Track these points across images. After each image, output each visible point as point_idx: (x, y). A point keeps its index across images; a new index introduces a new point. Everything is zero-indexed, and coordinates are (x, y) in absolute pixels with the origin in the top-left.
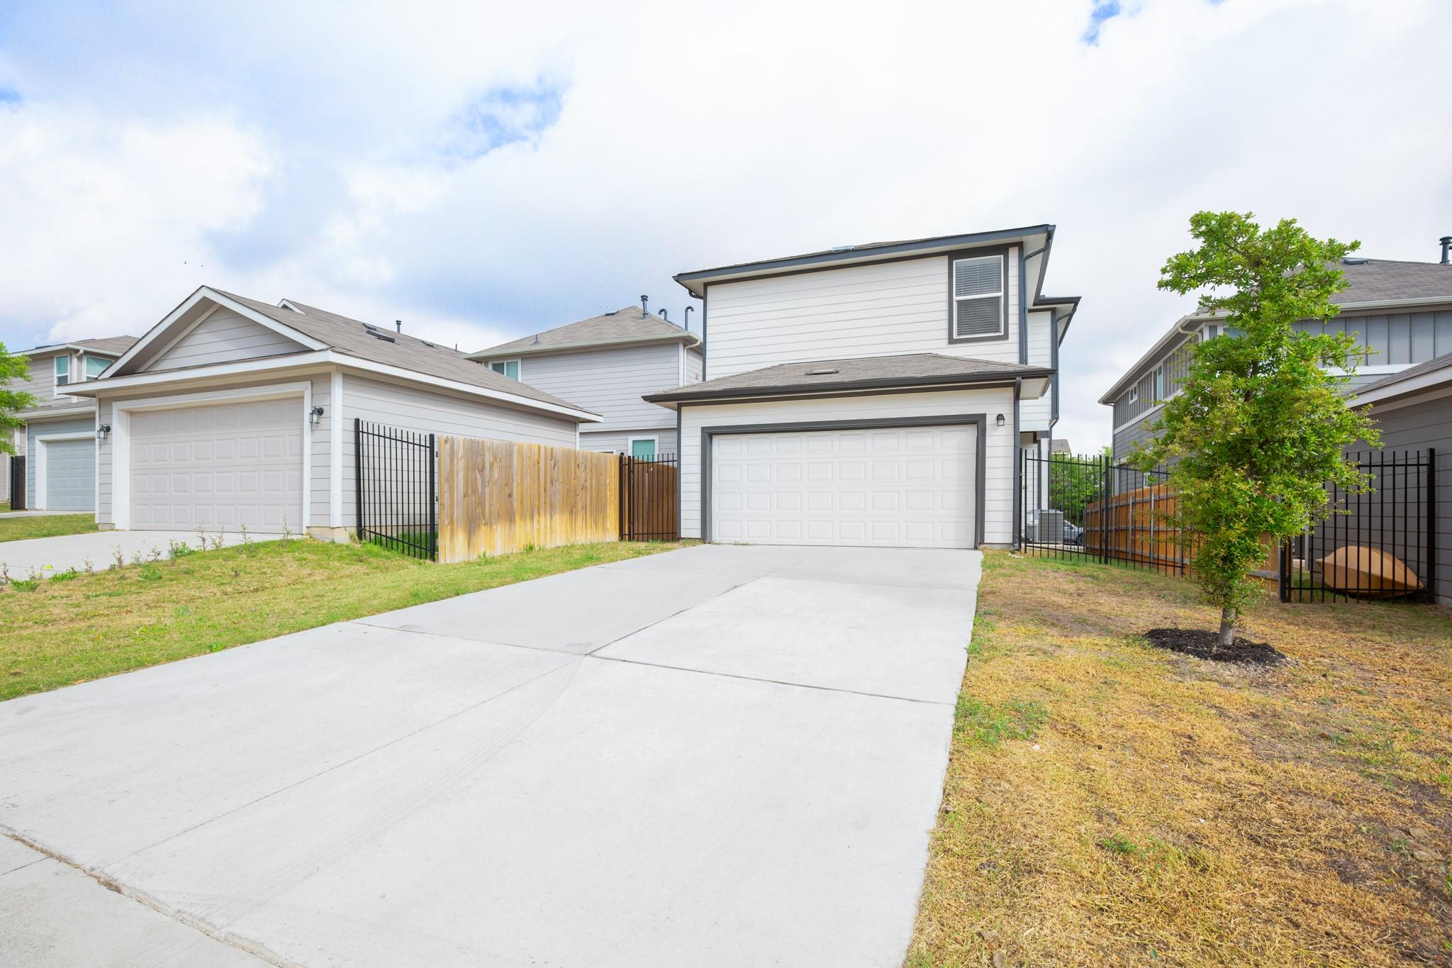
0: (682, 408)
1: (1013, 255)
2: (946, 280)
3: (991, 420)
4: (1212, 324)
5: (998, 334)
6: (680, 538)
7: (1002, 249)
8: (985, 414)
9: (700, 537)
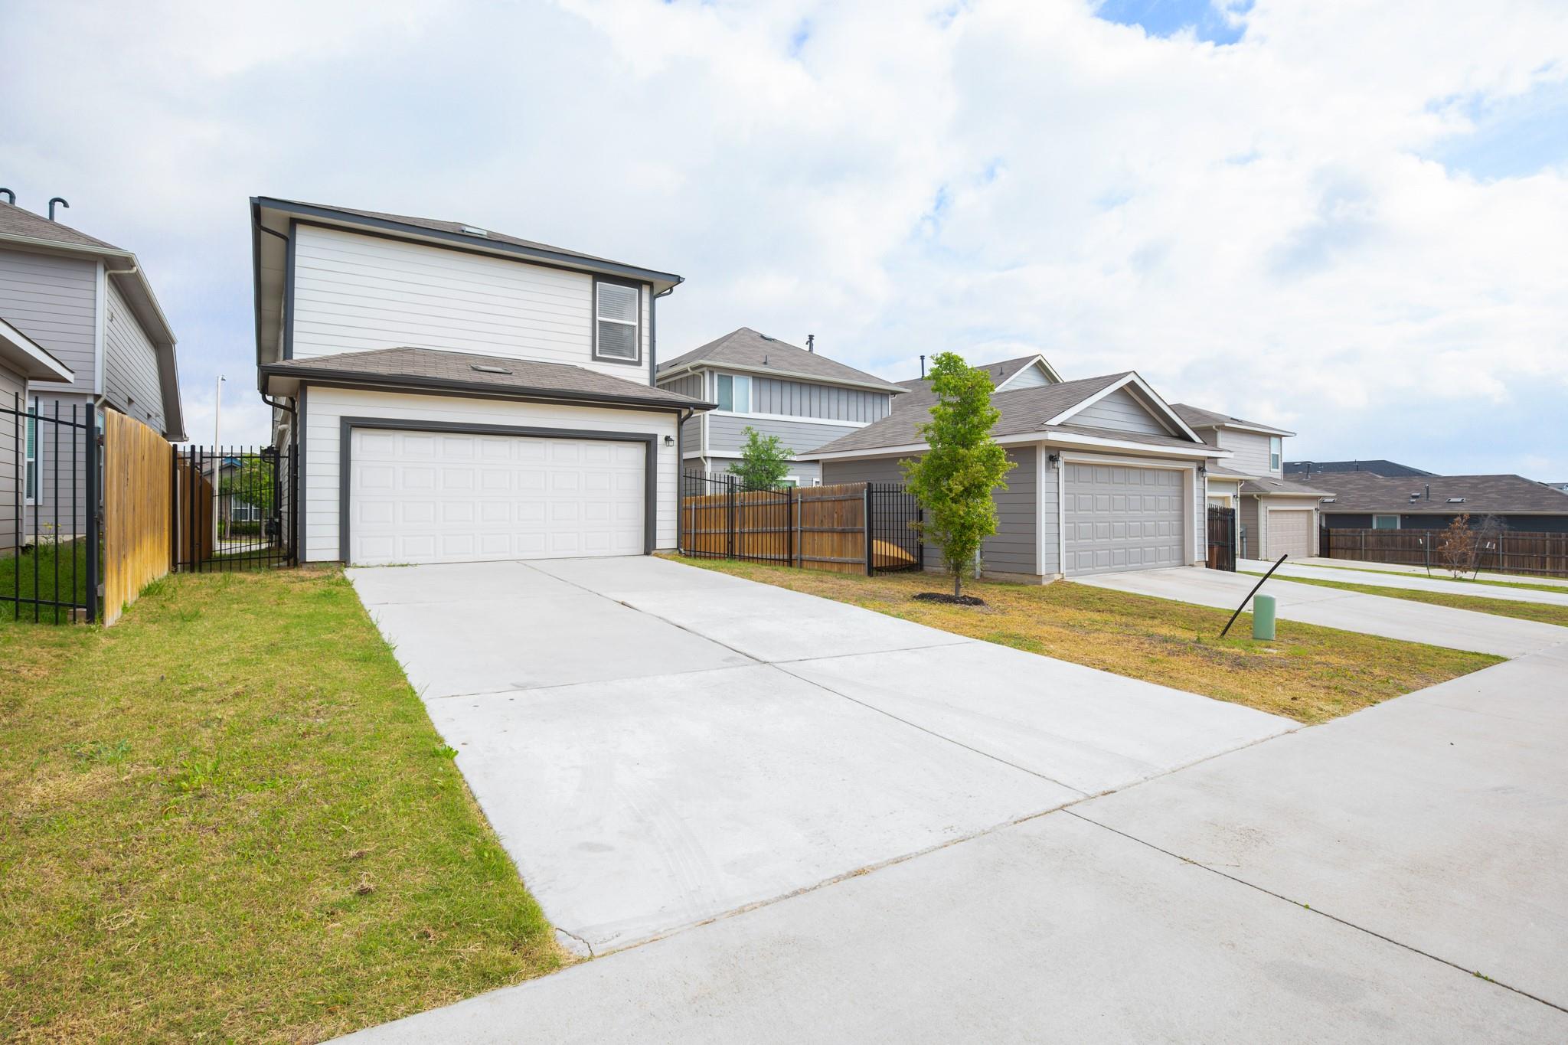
0: (309, 388)
1: (646, 290)
2: (590, 298)
3: (661, 440)
4: (711, 369)
5: (632, 360)
6: (305, 562)
7: (637, 283)
8: (656, 435)
9: (338, 559)
